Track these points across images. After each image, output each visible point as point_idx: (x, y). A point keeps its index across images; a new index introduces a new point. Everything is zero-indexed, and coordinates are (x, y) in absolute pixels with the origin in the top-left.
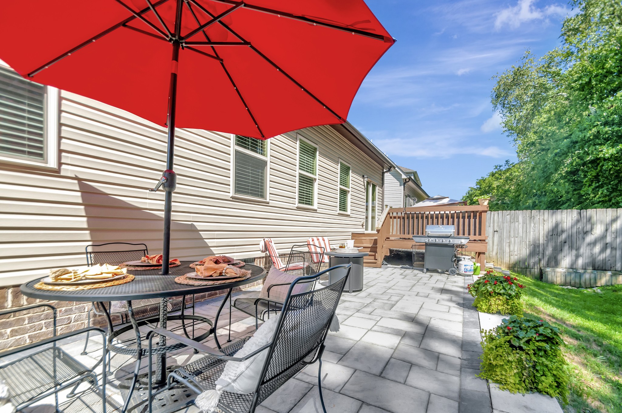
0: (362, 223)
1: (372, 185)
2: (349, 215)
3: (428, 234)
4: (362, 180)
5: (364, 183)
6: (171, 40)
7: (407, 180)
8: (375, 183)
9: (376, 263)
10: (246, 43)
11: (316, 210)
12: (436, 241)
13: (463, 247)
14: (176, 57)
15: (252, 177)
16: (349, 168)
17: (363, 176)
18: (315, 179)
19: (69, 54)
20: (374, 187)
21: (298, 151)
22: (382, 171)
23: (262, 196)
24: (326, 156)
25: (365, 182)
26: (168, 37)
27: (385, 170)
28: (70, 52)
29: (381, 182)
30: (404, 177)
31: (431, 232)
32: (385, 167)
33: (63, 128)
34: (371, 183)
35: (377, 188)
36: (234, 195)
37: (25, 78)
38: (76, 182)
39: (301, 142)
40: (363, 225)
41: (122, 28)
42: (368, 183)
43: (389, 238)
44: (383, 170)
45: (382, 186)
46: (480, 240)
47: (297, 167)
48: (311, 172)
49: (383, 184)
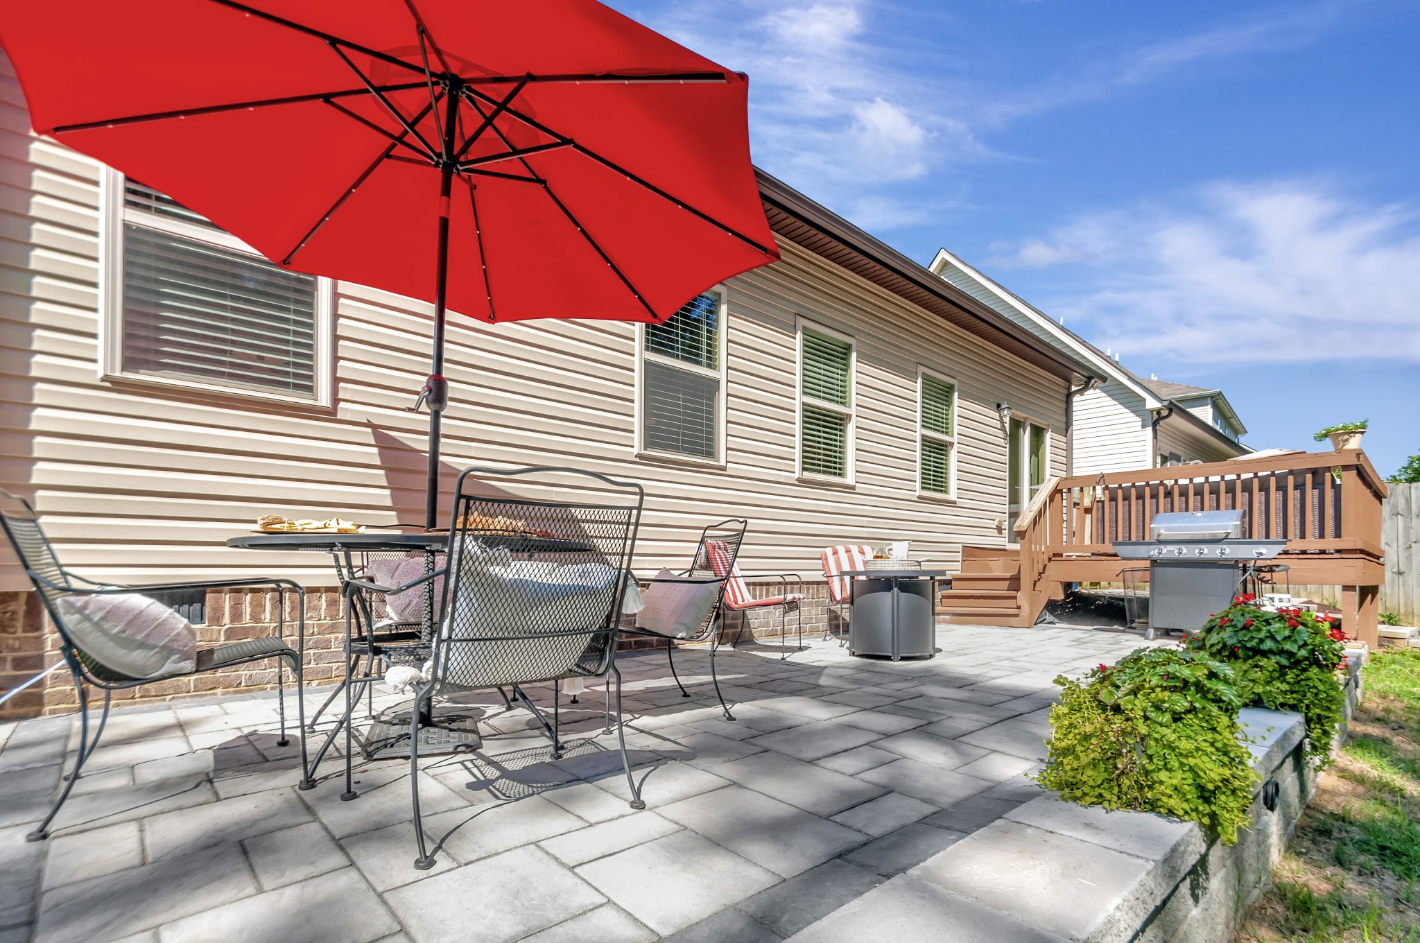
0: (996, 523)
1: (1028, 429)
2: (955, 502)
3: (1159, 535)
4: (996, 415)
5: (1002, 422)
6: (437, 164)
7: (1165, 413)
8: (1040, 422)
9: (1017, 615)
10: (566, 141)
11: (853, 488)
12: (1180, 553)
13: (1274, 568)
14: (446, 191)
15: (684, 414)
16: (950, 389)
17: (999, 406)
18: (849, 416)
19: (327, 219)
20: (1038, 433)
21: (798, 355)
22: (1065, 392)
23: (711, 454)
24: (879, 360)
25: (1007, 420)
26: (433, 160)
27: (1074, 389)
28: (326, 216)
29: (1064, 419)
30: (1152, 404)
31: (1167, 529)
32: (1074, 380)
33: (341, 342)
34: (1028, 423)
35: (1048, 437)
36: (643, 452)
37: (281, 268)
38: (369, 430)
39: (806, 331)
40: (999, 529)
41: (385, 160)
42: (1016, 425)
43: (1061, 555)
44: (1069, 388)
45: (1067, 430)
46: (1338, 551)
47: (798, 391)
48: (839, 399)
49: (1068, 424)
